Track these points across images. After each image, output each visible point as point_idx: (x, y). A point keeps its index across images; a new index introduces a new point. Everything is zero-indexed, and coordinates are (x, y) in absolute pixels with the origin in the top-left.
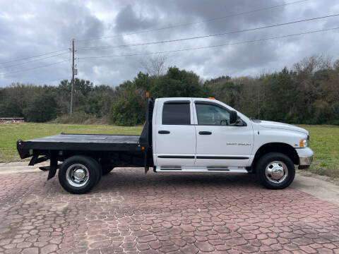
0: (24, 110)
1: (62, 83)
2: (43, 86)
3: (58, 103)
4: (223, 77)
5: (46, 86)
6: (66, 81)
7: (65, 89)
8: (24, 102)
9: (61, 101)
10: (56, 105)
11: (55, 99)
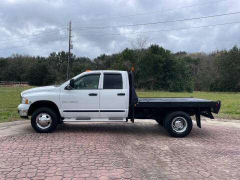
0: (22, 76)
1: (51, 54)
2: (36, 57)
3: (49, 71)
4: (181, 53)
5: (38, 57)
6: (55, 53)
7: (54, 60)
8: (22, 69)
9: (51, 70)
10: (47, 73)
11: (47, 67)
